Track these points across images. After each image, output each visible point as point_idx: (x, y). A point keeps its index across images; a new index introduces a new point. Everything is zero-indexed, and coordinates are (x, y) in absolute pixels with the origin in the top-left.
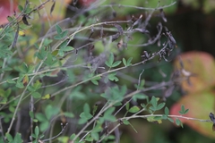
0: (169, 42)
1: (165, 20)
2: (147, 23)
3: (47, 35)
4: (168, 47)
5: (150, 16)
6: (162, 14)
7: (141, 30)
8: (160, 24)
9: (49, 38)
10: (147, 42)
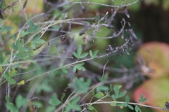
0: (131, 38)
1: (129, 17)
2: (112, 19)
3: (23, 28)
4: (130, 42)
5: (115, 13)
6: (126, 11)
7: (107, 25)
8: (124, 20)
9: (25, 30)
10: (112, 35)
